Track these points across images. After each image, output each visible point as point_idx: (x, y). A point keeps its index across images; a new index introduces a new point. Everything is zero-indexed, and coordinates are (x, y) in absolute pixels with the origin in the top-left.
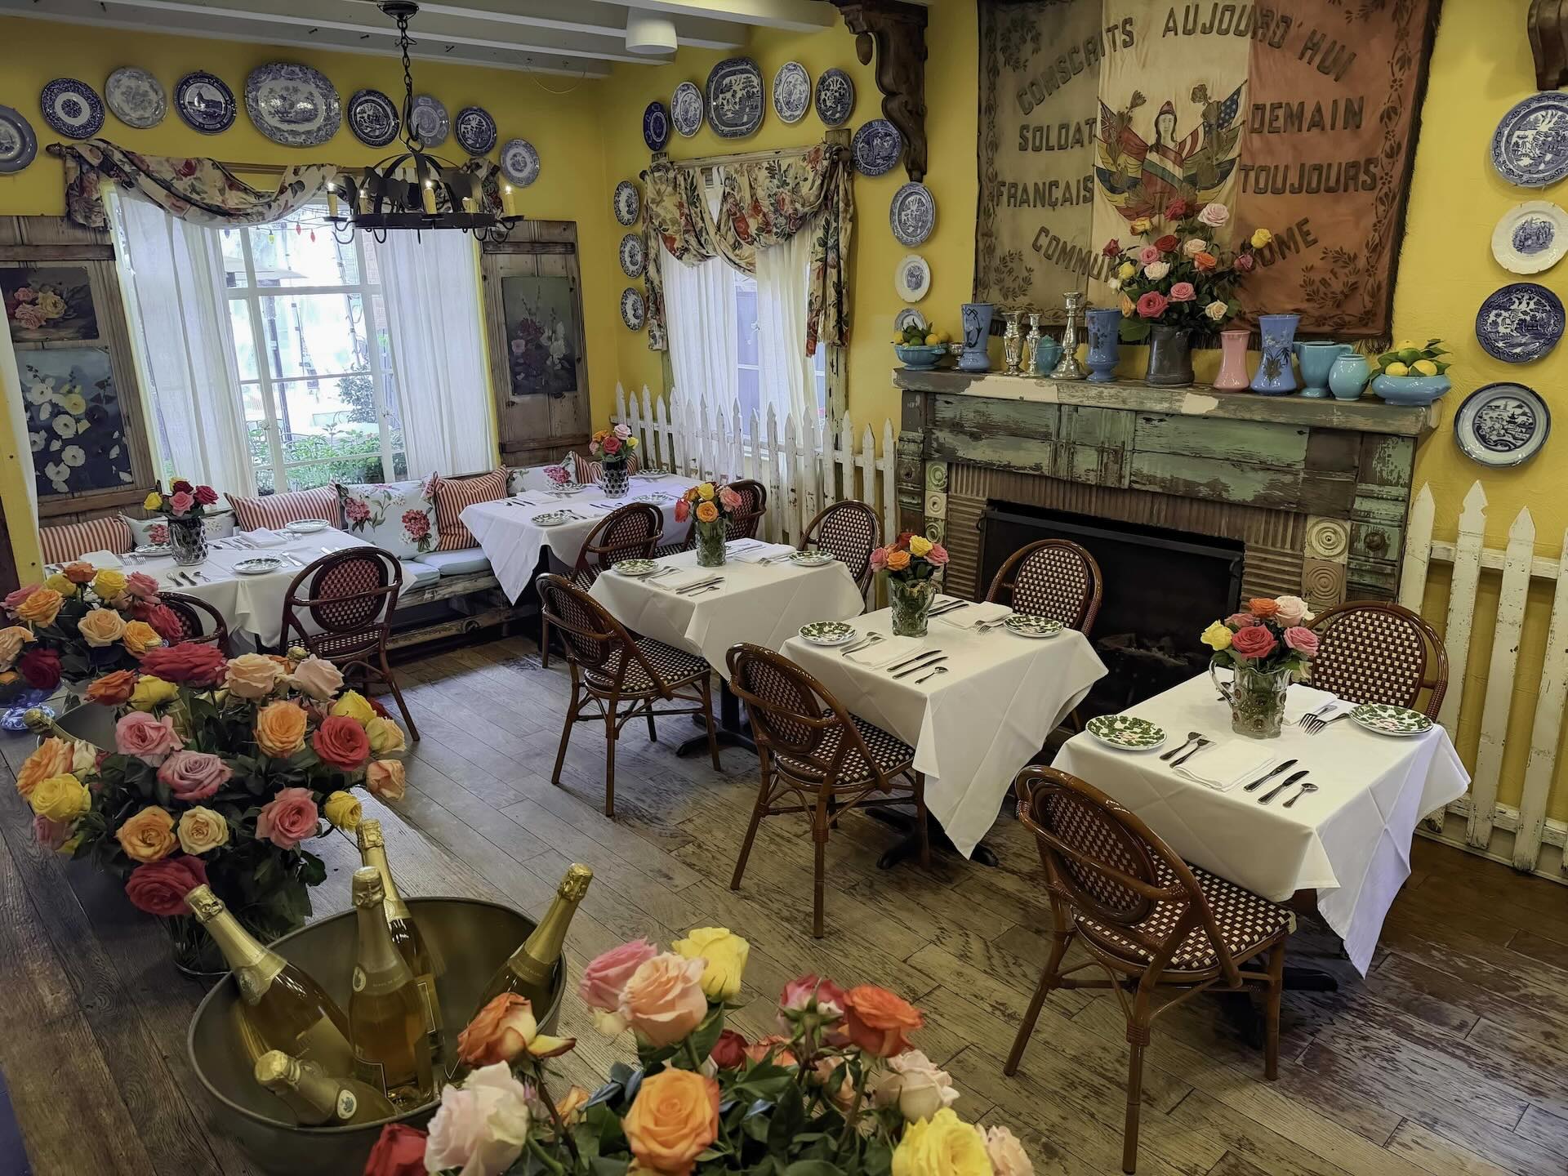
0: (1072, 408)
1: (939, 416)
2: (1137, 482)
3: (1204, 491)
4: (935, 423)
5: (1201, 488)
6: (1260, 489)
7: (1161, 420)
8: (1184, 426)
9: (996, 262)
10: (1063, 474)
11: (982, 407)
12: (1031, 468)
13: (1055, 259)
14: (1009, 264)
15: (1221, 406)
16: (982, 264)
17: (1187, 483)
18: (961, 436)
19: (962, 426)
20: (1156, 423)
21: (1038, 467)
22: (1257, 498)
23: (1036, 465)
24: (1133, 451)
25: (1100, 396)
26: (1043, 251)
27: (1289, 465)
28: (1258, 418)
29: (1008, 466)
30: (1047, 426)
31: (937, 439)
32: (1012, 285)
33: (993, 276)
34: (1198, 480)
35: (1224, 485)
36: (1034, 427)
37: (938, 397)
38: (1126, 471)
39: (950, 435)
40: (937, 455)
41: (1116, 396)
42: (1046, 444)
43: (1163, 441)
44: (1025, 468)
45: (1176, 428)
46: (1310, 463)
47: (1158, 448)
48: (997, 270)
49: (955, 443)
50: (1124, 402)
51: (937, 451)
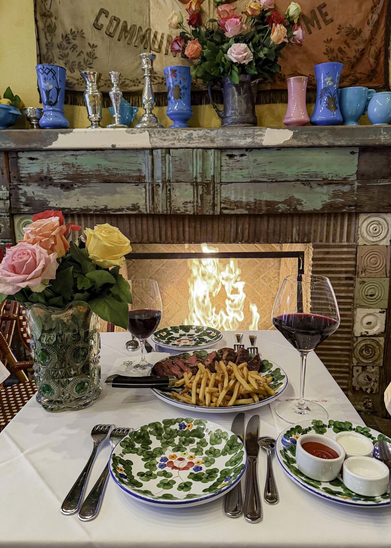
0: (164, 151)
1: (24, 172)
2: (226, 208)
3: (282, 207)
4: (20, 180)
5: (280, 205)
6: (327, 199)
7: (242, 155)
8: (262, 157)
9: (58, 40)
10: (161, 209)
11: (70, 159)
12: (128, 209)
13: (116, 37)
14: (72, 41)
15: (294, 137)
16: (43, 41)
17: (268, 203)
18: (51, 189)
19: (51, 179)
20: (238, 158)
21: (135, 207)
22: (325, 207)
23: (133, 205)
24: (221, 183)
25: (190, 138)
26: (104, 29)
27: (345, 179)
28: (324, 143)
29: (106, 209)
30: (139, 170)
31: (25, 194)
32: (77, 60)
33: (56, 52)
34: (277, 199)
35: (298, 200)
36: (126, 172)
37: (20, 154)
38: (218, 200)
39: (39, 188)
40: (26, 209)
41: (205, 137)
42: (141, 186)
43: (245, 172)
44: (122, 210)
45: (255, 160)
46: (360, 175)
47: (241, 179)
48: (60, 47)
49: (45, 195)
50: (212, 141)
51: (26, 205)
